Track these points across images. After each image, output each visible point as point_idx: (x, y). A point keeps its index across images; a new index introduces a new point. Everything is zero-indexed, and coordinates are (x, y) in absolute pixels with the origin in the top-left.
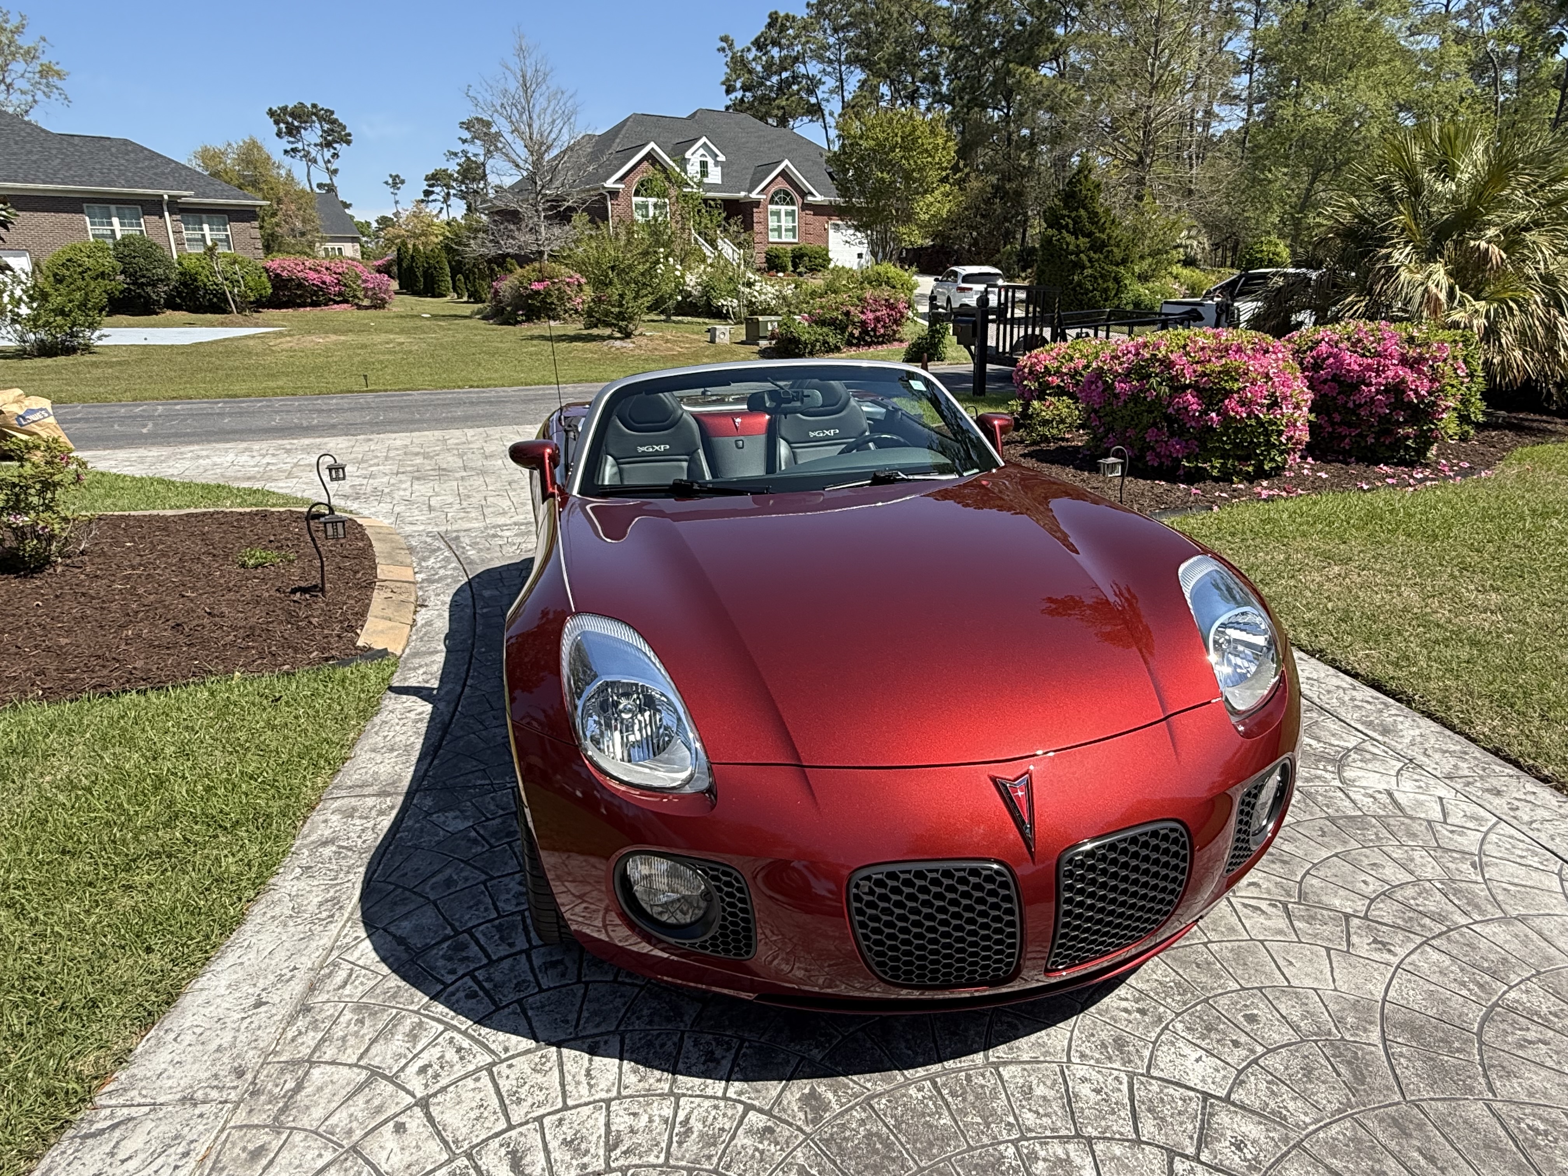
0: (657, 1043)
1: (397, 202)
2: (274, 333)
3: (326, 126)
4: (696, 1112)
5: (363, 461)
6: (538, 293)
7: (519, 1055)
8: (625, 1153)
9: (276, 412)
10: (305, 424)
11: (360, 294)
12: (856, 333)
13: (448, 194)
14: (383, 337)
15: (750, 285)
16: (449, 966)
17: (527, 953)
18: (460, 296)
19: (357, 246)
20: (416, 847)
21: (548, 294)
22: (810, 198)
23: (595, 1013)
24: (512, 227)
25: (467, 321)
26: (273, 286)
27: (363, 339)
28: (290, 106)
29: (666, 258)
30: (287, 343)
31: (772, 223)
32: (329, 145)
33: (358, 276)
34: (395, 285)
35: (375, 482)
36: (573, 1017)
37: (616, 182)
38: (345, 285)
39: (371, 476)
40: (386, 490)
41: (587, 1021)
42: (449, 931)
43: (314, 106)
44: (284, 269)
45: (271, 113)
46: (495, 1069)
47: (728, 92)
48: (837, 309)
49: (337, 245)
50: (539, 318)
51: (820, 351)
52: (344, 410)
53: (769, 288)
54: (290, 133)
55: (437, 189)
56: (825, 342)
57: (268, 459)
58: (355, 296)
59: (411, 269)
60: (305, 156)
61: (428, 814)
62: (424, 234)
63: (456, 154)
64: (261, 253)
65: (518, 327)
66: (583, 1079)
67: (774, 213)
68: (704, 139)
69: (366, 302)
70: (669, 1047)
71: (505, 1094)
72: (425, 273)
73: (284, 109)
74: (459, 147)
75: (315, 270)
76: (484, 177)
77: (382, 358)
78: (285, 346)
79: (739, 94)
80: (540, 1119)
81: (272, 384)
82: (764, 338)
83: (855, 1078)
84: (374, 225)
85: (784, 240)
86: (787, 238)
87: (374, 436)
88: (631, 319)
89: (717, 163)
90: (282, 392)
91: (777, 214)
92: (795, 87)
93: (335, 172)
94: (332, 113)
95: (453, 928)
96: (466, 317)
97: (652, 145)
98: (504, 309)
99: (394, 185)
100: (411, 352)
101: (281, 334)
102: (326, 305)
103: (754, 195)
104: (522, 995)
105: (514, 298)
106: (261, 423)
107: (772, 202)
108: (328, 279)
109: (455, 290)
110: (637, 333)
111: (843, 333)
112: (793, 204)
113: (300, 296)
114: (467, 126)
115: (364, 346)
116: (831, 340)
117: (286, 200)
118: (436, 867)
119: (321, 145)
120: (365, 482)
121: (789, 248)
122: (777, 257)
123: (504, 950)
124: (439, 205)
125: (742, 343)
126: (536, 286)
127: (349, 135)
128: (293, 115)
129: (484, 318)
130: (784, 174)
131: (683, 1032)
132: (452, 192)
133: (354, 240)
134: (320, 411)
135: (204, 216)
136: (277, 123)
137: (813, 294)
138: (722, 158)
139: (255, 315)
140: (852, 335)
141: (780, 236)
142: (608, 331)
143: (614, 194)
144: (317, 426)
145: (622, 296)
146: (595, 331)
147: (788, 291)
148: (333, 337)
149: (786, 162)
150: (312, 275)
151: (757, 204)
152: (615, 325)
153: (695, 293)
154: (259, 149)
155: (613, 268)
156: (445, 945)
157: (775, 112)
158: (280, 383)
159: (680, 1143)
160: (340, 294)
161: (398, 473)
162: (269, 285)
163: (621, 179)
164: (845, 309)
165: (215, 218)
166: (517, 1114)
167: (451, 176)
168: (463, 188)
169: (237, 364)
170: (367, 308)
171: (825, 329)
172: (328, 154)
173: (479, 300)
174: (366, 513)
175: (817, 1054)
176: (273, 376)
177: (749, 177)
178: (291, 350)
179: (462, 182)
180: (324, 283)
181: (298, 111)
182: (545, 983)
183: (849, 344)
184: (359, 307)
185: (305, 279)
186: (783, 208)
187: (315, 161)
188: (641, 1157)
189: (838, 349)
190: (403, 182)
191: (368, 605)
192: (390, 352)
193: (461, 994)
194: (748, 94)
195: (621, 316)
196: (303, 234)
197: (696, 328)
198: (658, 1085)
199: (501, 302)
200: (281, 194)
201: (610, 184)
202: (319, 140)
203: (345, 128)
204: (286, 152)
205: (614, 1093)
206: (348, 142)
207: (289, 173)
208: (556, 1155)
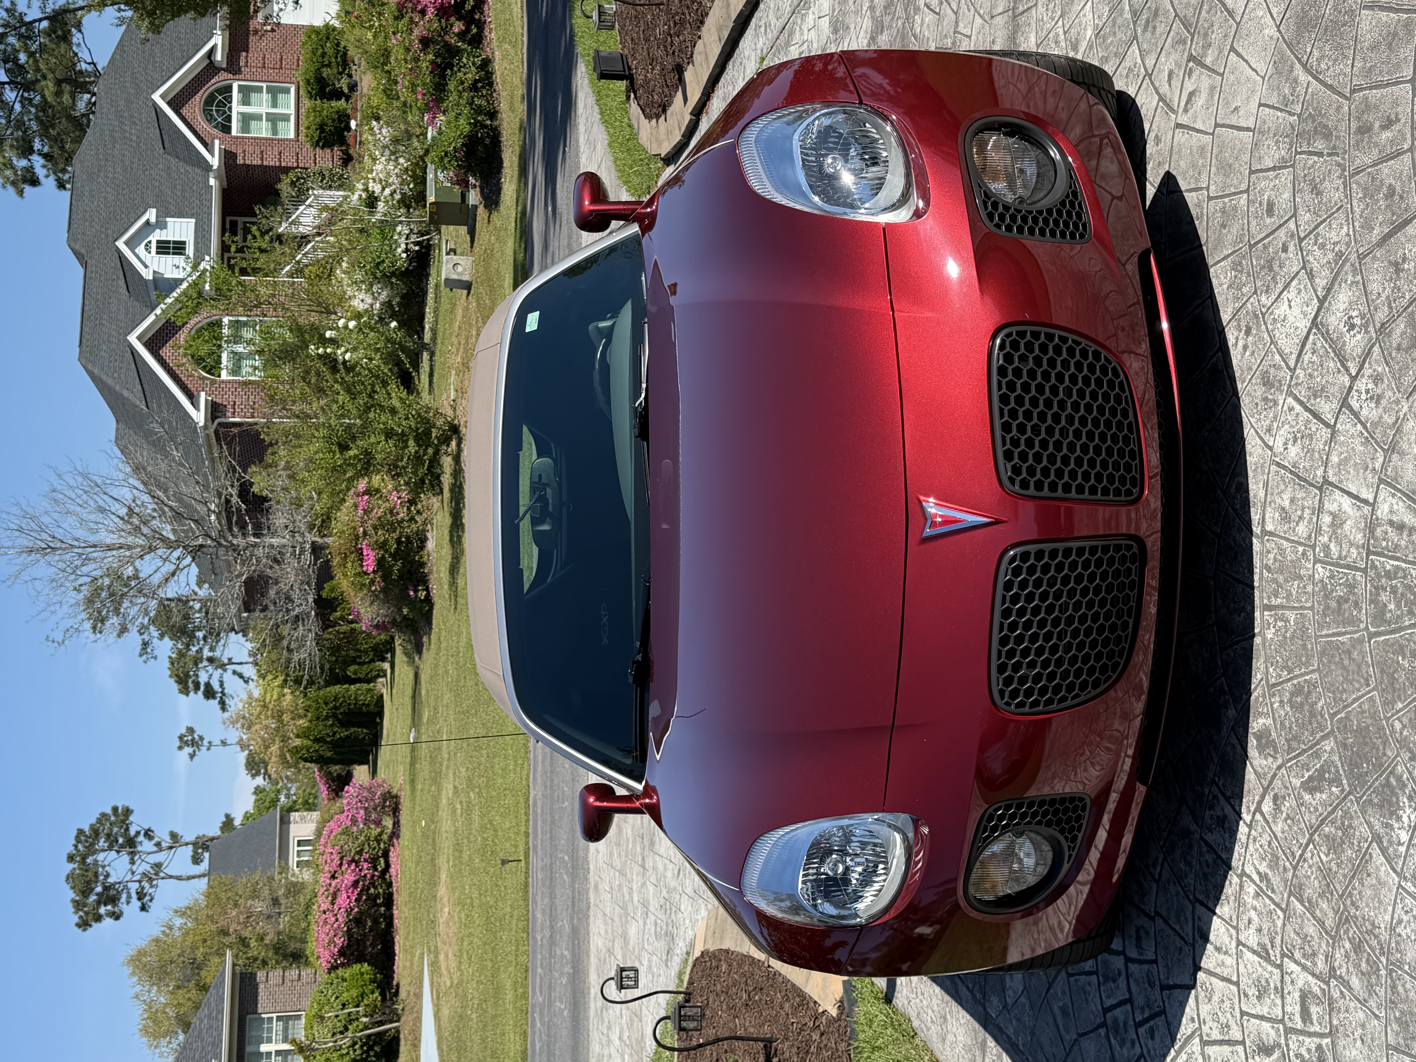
0: (1206, 869)
1: (224, 743)
2: (432, 973)
3: (102, 843)
4: (1255, 862)
5: (624, 908)
6: (381, 563)
7: (1198, 1009)
8: (1272, 946)
9: (550, 1006)
10: (568, 969)
11: (375, 831)
12: (458, 26)
13: (211, 660)
14: (444, 813)
15: (371, 201)
16: (1128, 1044)
17: (1128, 960)
18: (382, 674)
19: (294, 816)
20: (1033, 1033)
21: (383, 546)
22: (219, 57)
23: (1178, 917)
24: (272, 593)
25: (424, 677)
26: (360, 960)
27: (446, 844)
28: (71, 895)
29: (323, 341)
30: (447, 960)
31: (262, 130)
32: (131, 843)
33: (346, 832)
34: (361, 773)
35: (654, 905)
36: (1179, 943)
37: (195, 405)
38: (360, 853)
39: (645, 904)
40: (664, 893)
41: (1182, 928)
42: (1102, 1031)
43: (71, 858)
44: (331, 942)
45: (84, 924)
46: (1205, 1038)
47: (34, 182)
48: (417, 60)
49: (294, 848)
50: (422, 565)
51: (490, 98)
52: (552, 907)
53: (379, 167)
54: (113, 900)
55: (203, 678)
56: (474, 87)
57: (615, 1038)
58: (378, 840)
59: (336, 745)
60: (150, 880)
61: (1005, 1006)
62: (278, 716)
63: (145, 644)
64: (306, 973)
65: (436, 599)
66: (1222, 957)
67: (245, 126)
68: (121, 244)
69: (388, 822)
70: (1209, 857)
71: (1222, 1038)
72: (344, 724)
73: (78, 905)
74: (133, 639)
75: (335, 896)
76: (183, 601)
77: (476, 825)
78: (453, 964)
79: (38, 161)
80: (1243, 1013)
81: (510, 996)
82: (463, 196)
83: (1253, 687)
84: (260, 781)
85: (292, 111)
86: (288, 104)
87: (592, 877)
88: (426, 421)
89: (161, 225)
90: (522, 984)
91: (246, 119)
92: (23, 57)
93: (174, 836)
94: (81, 832)
95: (1100, 1026)
96: (417, 676)
97: (133, 339)
98: (405, 618)
99: (194, 743)
100: (469, 780)
101: (434, 965)
102: (390, 885)
103: (215, 161)
104: (1157, 983)
105: (386, 601)
106: (563, 1030)
107: (226, 129)
108: (349, 878)
109: (372, 680)
110: (450, 412)
111: (459, 52)
112: (229, 89)
113: (375, 922)
114: (99, 622)
115: (458, 848)
116: (471, 75)
117: (222, 923)
118: (1051, 1020)
119: (132, 854)
120: (652, 918)
121: (307, 103)
122: (321, 127)
123: (1122, 982)
124: (229, 678)
125: (472, 232)
126: (370, 565)
127: (115, 809)
128: (85, 893)
129: (420, 652)
130: (177, 103)
131: (1202, 838)
132: (206, 653)
133: (285, 821)
134: (552, 942)
135: (249, 1049)
136: (98, 918)
137: (390, 94)
138: (151, 215)
139: (403, 994)
140: (462, 36)
141: (286, 118)
142: (447, 462)
143: (215, 410)
144: (573, 953)
145: (389, 434)
146: (447, 480)
147: (385, 133)
148: (442, 891)
149: (156, 97)
150: (342, 900)
151: (228, 156)
152: (437, 452)
153: (384, 296)
154: (142, 953)
155: (344, 447)
156: (1113, 1042)
157: (66, 98)
158: (508, 984)
159: (1273, 891)
160: (374, 861)
161: (643, 866)
162: (357, 967)
163: (191, 397)
164: (417, 45)
165: (251, 1033)
166: (1236, 1034)
167: (181, 655)
168: (200, 634)
169: (477, 1039)
170: (396, 824)
171: (452, 86)
172: (146, 846)
173: (389, 646)
174: (690, 934)
175: (1232, 713)
176: (498, 991)
177: (183, 167)
178: (459, 955)
179: (192, 636)
180: (355, 884)
181: (80, 886)
182: (1150, 956)
183: (477, 41)
184: (395, 834)
185: (349, 912)
186: (237, 108)
187: (158, 866)
188: (1276, 933)
189: (486, 65)
190: (191, 730)
191: (793, 985)
192: (468, 810)
193: (1150, 1043)
194: (37, 145)
195: (423, 438)
196: (276, 902)
197: (445, 305)
198: (1234, 886)
199: (394, 622)
200: (213, 927)
201: (199, 416)
202: (126, 858)
203: (104, 815)
204: (143, 908)
205: (1233, 932)
206: (128, 812)
207: (181, 913)
208: (1265, 1011)
